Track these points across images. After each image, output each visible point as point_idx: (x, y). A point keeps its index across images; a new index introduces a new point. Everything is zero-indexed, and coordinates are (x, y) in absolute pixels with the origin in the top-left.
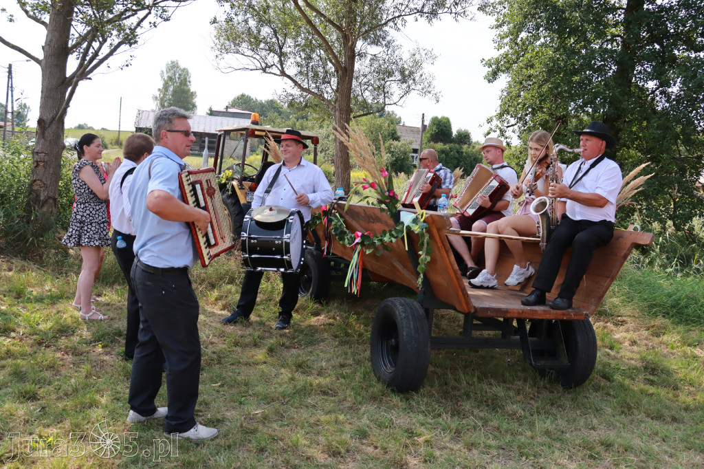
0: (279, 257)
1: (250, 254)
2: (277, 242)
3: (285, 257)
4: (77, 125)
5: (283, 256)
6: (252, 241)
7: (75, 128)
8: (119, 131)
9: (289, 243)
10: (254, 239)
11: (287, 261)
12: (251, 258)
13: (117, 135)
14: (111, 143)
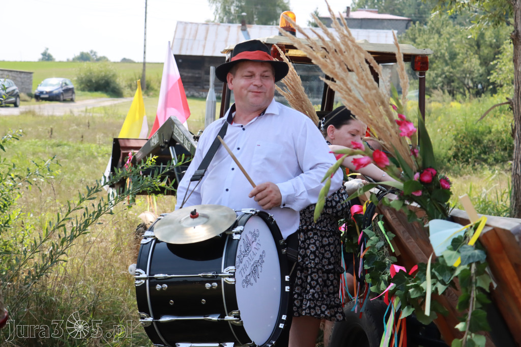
0: (215, 318)
1: (157, 316)
2: (208, 285)
3: (227, 318)
4: (78, 54)
5: (223, 316)
6: (158, 287)
7: (74, 60)
8: (144, 63)
9: (234, 286)
10: (161, 281)
11: (233, 325)
12: (159, 324)
13: (141, 71)
14: (130, 86)
